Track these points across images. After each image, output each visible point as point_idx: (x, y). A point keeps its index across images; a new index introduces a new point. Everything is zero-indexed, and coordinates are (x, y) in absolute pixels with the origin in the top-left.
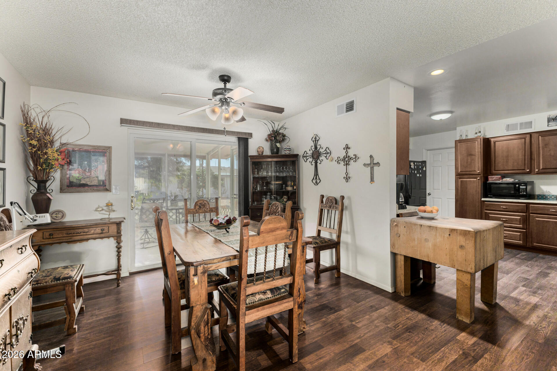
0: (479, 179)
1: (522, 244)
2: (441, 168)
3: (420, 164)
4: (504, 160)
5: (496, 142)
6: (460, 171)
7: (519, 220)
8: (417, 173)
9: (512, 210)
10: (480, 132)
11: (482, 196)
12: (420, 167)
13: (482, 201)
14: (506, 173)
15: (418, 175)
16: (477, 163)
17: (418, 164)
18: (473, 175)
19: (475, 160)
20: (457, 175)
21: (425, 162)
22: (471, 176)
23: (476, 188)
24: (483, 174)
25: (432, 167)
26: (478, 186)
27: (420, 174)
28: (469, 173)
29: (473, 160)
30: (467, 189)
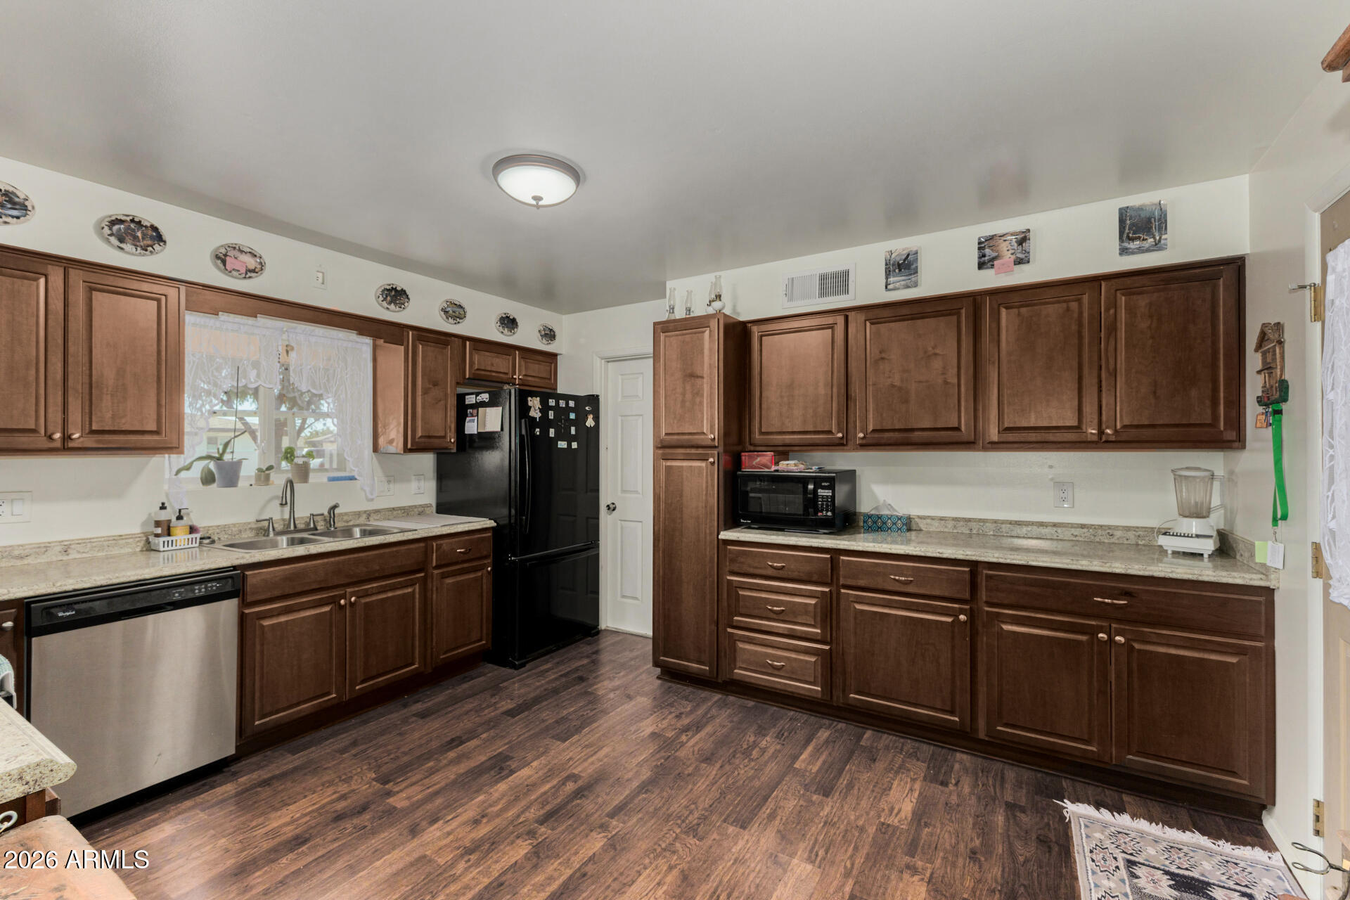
0: (713, 464)
1: (819, 696)
2: (640, 419)
3: (572, 404)
4: (782, 397)
5: (764, 338)
6: (666, 434)
7: (811, 609)
8: (559, 437)
9: (795, 575)
10: (719, 297)
11: (721, 523)
12: (572, 416)
13: (721, 543)
14: (787, 442)
15: (562, 444)
16: (707, 407)
17: (562, 404)
18: (698, 447)
19: (702, 396)
20: (657, 447)
21: (593, 400)
22: (693, 451)
23: (704, 493)
24: (725, 445)
25: (620, 418)
26: (710, 488)
27: (570, 439)
28: (689, 440)
29: (697, 394)
30: (681, 496)
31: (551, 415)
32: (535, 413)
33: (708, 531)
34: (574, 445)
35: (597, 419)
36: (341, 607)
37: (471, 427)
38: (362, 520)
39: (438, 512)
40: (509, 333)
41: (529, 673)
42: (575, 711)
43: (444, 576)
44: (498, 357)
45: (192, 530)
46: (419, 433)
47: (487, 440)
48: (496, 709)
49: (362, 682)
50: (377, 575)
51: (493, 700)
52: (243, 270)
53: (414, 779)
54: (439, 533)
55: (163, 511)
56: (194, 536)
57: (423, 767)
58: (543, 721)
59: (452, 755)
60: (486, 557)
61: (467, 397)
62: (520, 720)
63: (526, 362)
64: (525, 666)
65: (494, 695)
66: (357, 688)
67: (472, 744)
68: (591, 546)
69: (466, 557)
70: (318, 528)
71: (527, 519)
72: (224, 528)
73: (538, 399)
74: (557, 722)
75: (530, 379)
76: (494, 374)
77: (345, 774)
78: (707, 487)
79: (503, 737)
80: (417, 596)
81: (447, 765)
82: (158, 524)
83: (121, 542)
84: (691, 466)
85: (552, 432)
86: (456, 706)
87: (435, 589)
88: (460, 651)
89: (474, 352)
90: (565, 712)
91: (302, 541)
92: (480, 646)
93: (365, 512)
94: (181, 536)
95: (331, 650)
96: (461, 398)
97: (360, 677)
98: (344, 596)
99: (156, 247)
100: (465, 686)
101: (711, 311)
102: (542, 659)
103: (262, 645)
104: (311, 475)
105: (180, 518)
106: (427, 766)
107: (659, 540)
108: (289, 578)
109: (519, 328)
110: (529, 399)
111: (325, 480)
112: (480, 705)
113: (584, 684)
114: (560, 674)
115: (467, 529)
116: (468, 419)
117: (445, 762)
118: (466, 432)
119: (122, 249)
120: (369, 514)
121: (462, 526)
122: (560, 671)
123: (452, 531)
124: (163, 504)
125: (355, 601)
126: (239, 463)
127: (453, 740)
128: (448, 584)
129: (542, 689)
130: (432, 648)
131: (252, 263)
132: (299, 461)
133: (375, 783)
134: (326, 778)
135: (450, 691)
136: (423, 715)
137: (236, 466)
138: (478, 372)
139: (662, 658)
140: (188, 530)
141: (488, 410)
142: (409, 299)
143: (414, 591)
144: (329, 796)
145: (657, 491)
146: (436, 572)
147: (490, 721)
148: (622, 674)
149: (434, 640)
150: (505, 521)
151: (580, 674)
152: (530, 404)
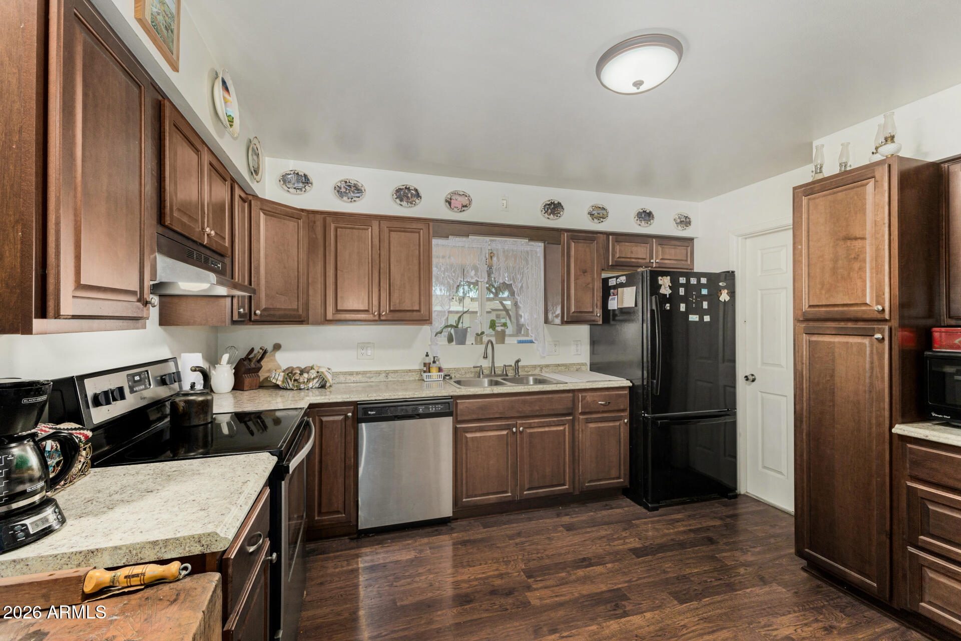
0: (881, 340)
3: (704, 280)
6: (810, 306)
8: (690, 311)
10: (891, 139)
12: (705, 292)
13: (895, 438)
15: (694, 318)
16: (871, 273)
17: (693, 281)
18: (856, 320)
19: (864, 261)
20: (797, 320)
21: (729, 277)
22: (850, 325)
23: (868, 375)
24: (902, 317)
25: (759, 292)
26: (877, 370)
27: (701, 313)
28: (843, 312)
29: (856, 259)
30: (832, 376)
31: (682, 291)
32: (665, 290)
33: (874, 421)
34: (707, 318)
35: (732, 294)
36: (514, 433)
37: (613, 305)
38: (537, 371)
39: (591, 370)
40: (646, 225)
41: (660, 518)
42: (698, 574)
43: (588, 421)
44: (636, 246)
45: (440, 370)
46: (573, 309)
47: (626, 314)
48: (624, 544)
49: (529, 489)
50: (537, 413)
51: (624, 534)
52: (460, 207)
53: (548, 583)
54: (583, 387)
55: (427, 358)
56: (440, 373)
57: (557, 575)
58: (665, 572)
59: (580, 573)
60: (623, 410)
61: (610, 280)
62: (644, 562)
63: (662, 248)
64: (658, 510)
65: (626, 530)
66: (525, 493)
67: (599, 569)
68: (728, 413)
69: (606, 409)
70: (509, 374)
71: (657, 381)
72: (457, 370)
73: (669, 278)
74: (677, 578)
75: (666, 261)
76: (633, 260)
77: (507, 557)
78: (872, 368)
79: (625, 574)
80: (567, 433)
81: (575, 581)
82: (425, 365)
83: (410, 374)
84: (847, 343)
85: (683, 307)
86: (594, 529)
87: (580, 430)
88: (601, 483)
89: (616, 244)
90: (688, 571)
91: (497, 383)
92: (618, 482)
93: (539, 366)
94: (434, 373)
95: (507, 462)
96: (605, 281)
97: (527, 486)
98: (515, 426)
99: (417, 201)
100: (604, 513)
101: (878, 158)
102: (674, 507)
103: (467, 450)
104: (506, 338)
105: (434, 362)
106: (560, 575)
107: (801, 421)
108: (483, 408)
109: (655, 219)
110: (660, 278)
111: (516, 342)
112: (613, 535)
113: (713, 547)
114: (689, 528)
115: (606, 386)
116: (610, 297)
117: (573, 577)
118: (609, 309)
119: (401, 205)
120: (542, 367)
121: (602, 383)
122: (690, 525)
123: (594, 387)
124: (427, 353)
125: (523, 430)
126: (466, 329)
127: (584, 559)
128: (591, 428)
129: (669, 538)
130: (579, 476)
131: (465, 201)
132: (499, 329)
133: (522, 573)
134: (496, 555)
135: (592, 514)
136: (569, 528)
137: (465, 331)
138: (619, 260)
139: (807, 550)
140: (438, 370)
141: (625, 289)
142: (563, 209)
143: (565, 429)
144: (493, 571)
145: (799, 368)
146: (581, 417)
147: (617, 553)
148: (758, 549)
149: (581, 471)
150: (638, 383)
151: (710, 534)
152: (660, 282)
